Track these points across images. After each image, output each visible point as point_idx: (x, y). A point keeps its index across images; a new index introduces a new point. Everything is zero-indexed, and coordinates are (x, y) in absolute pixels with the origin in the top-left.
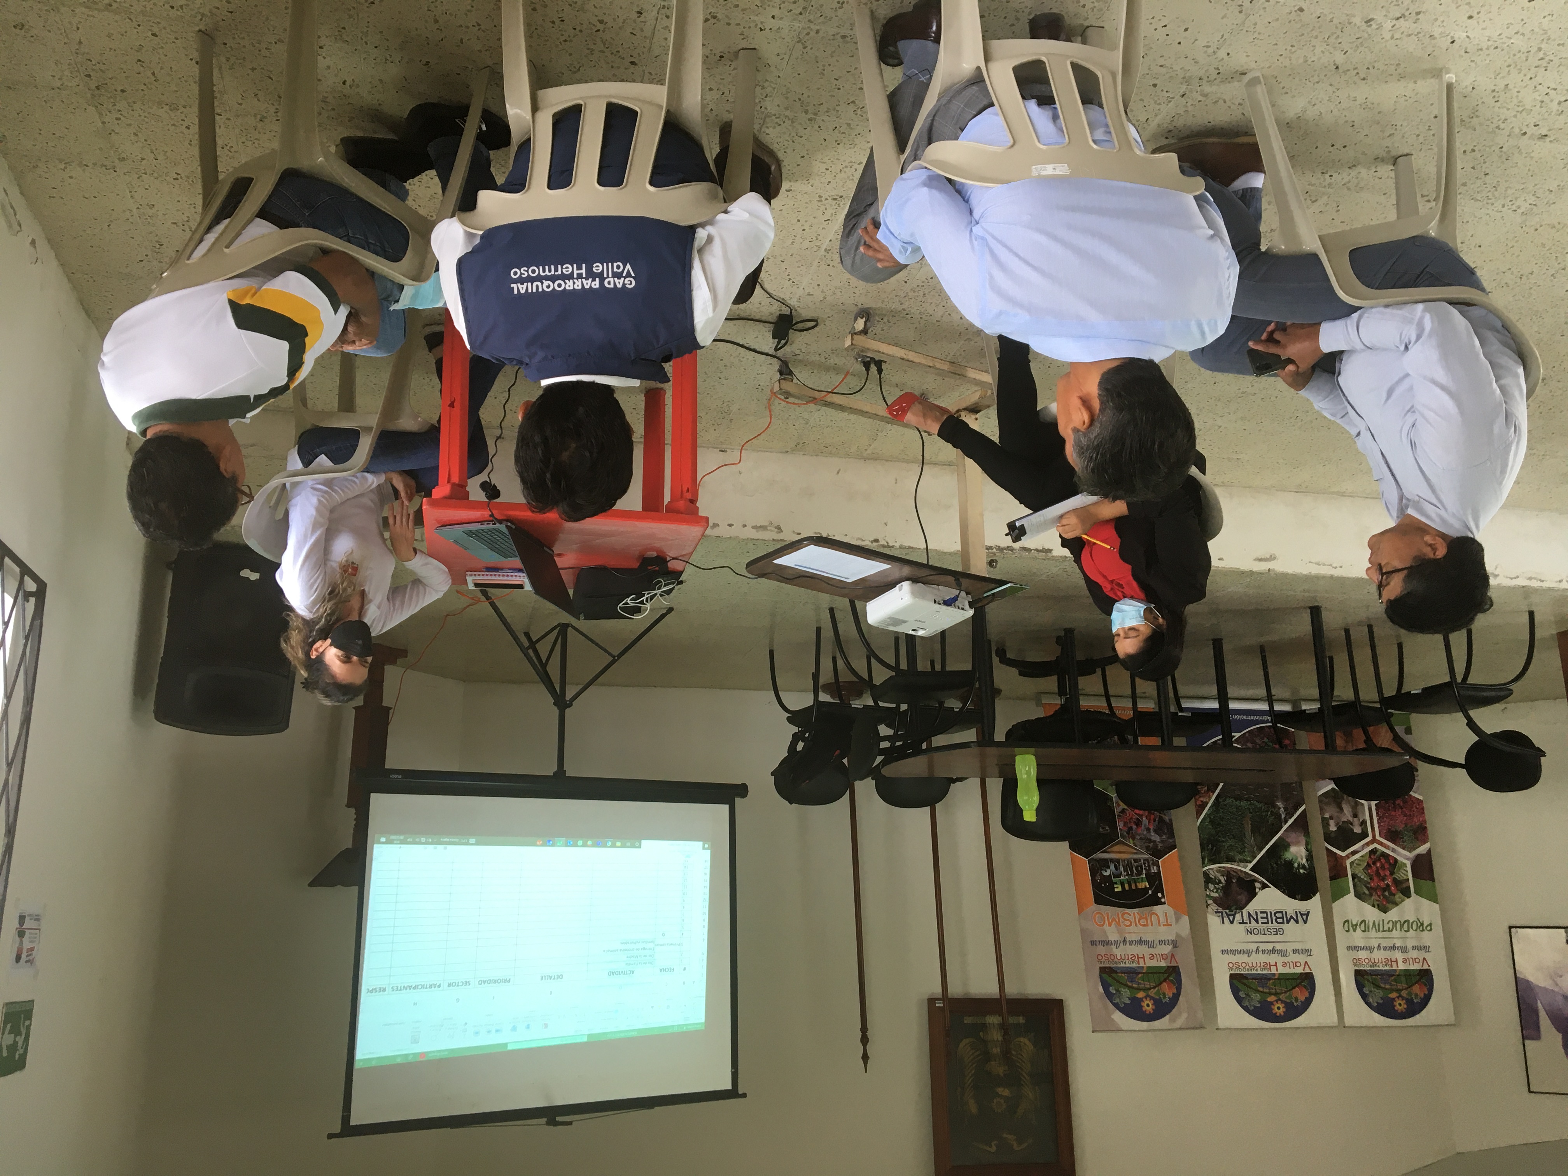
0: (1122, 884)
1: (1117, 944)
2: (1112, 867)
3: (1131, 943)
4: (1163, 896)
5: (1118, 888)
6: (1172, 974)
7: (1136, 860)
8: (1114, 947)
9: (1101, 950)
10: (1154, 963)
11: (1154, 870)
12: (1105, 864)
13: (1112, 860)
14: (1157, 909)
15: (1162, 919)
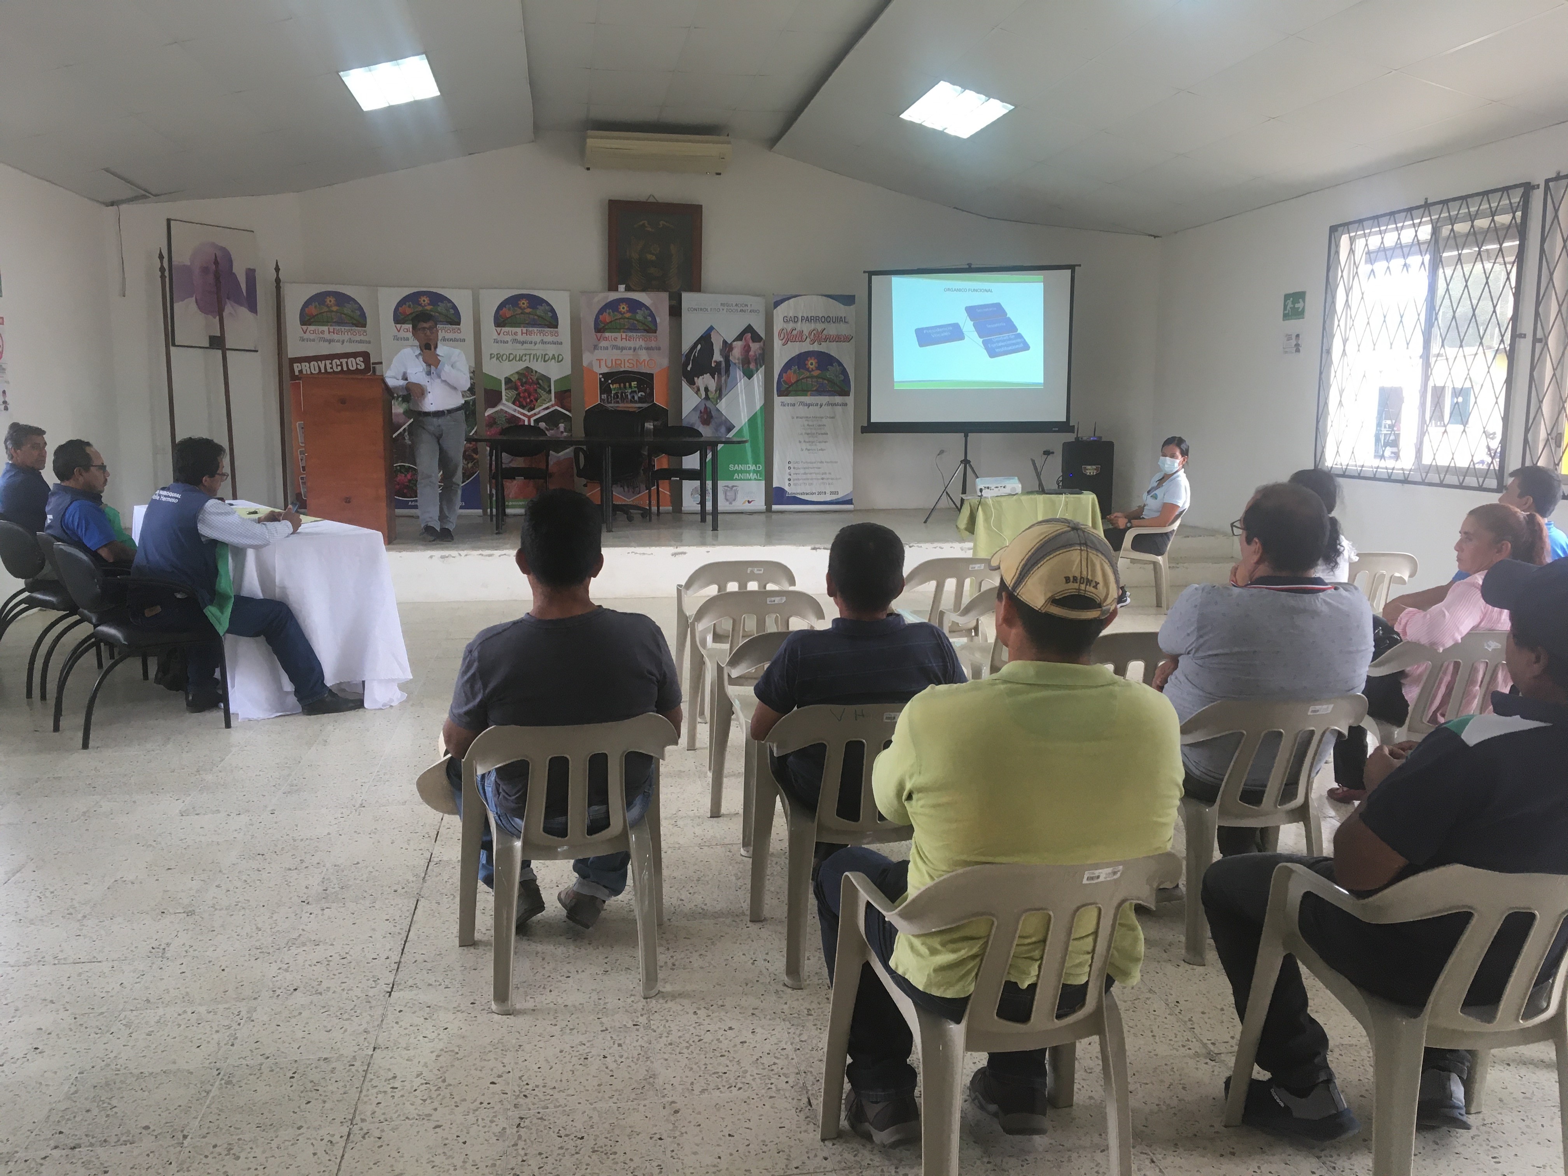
0: (630, 386)
1: (641, 348)
2: (636, 398)
3: (630, 349)
4: (600, 379)
5: (634, 384)
6: (600, 328)
7: (618, 402)
8: (644, 346)
9: (653, 344)
10: (614, 335)
11: (604, 396)
12: (641, 400)
13: (636, 402)
14: (605, 370)
15: (603, 363)
